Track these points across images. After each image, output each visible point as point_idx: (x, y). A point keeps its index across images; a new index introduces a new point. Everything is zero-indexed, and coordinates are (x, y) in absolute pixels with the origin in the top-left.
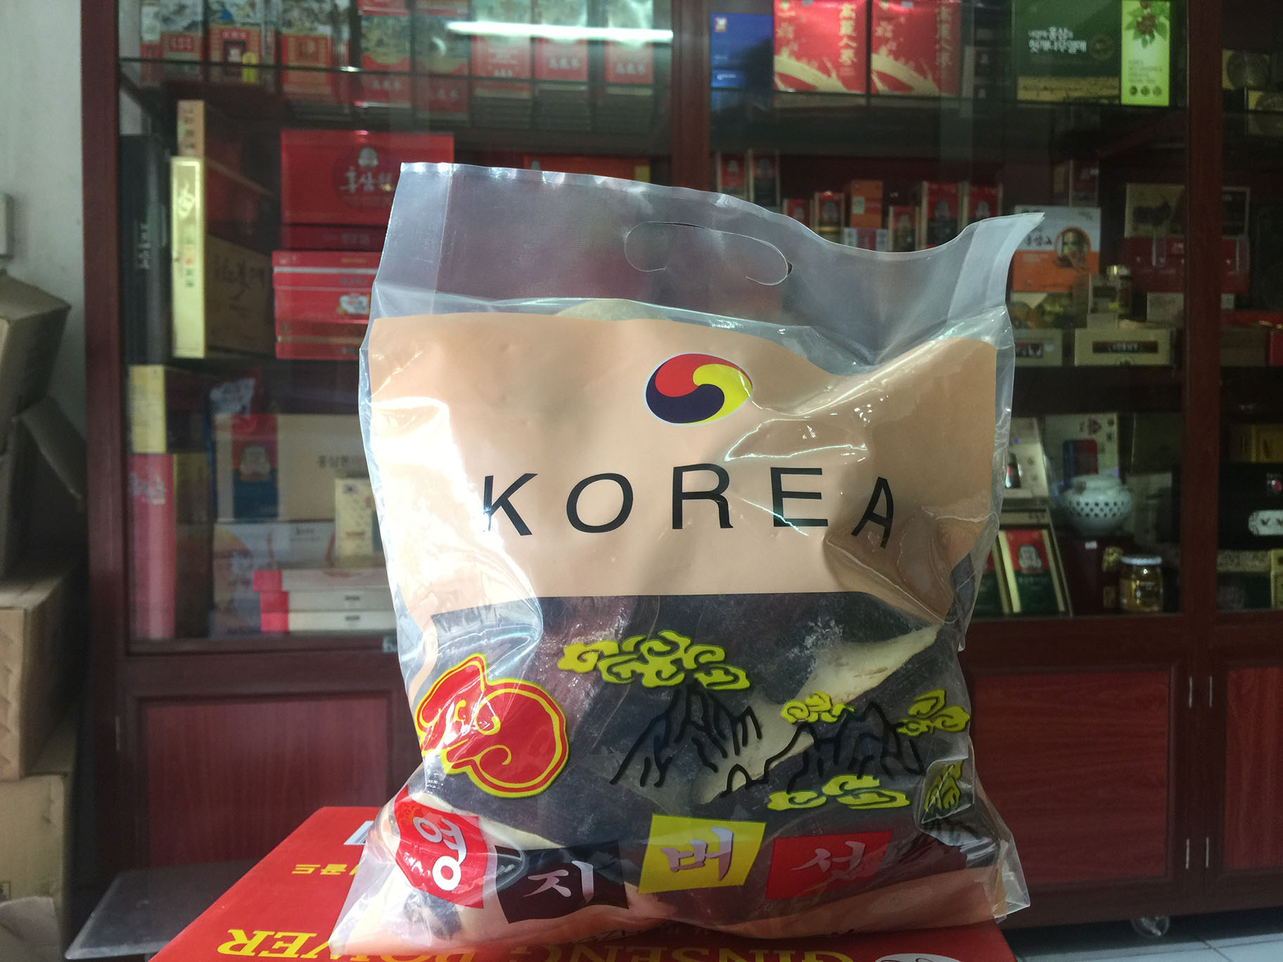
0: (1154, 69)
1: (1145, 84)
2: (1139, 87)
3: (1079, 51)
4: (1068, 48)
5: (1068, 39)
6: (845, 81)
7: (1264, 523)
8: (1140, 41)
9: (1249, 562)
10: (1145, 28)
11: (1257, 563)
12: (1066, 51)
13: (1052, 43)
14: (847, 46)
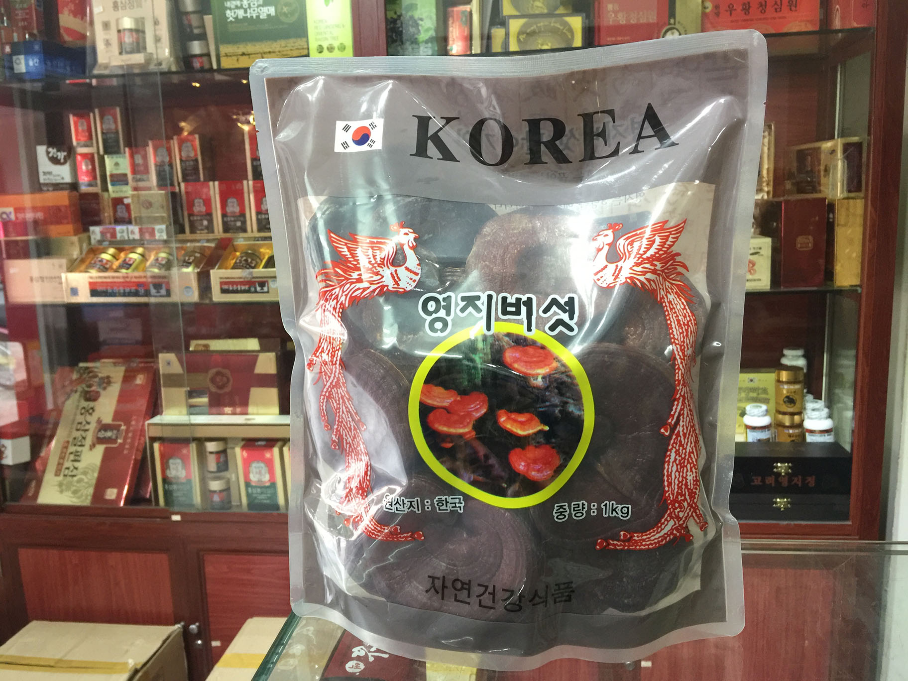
0: (338, 26)
1: (330, 42)
2: (325, 45)
3: (269, 15)
4: (260, 14)
5: (259, 6)
12: (258, 17)
13: (246, 12)
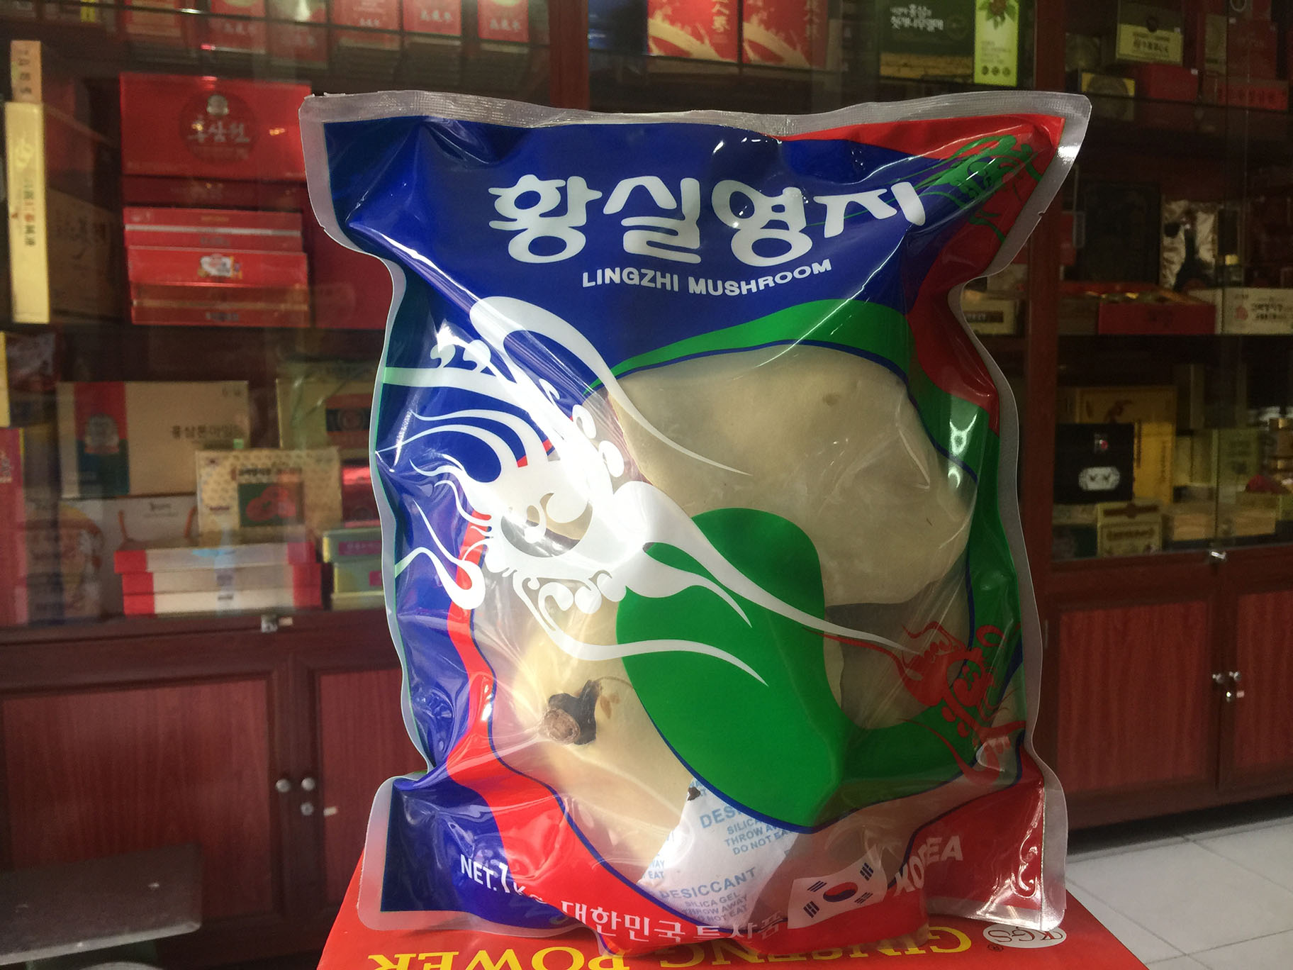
0: (1004, 50)
1: (996, 64)
2: (990, 67)
3: (936, 28)
4: (927, 26)
5: (927, 17)
6: (718, 48)
7: (1093, 479)
8: (991, 23)
9: (1079, 515)
10: (997, 11)
11: (1085, 516)
12: (925, 29)
13: (912, 20)
14: (720, 13)
